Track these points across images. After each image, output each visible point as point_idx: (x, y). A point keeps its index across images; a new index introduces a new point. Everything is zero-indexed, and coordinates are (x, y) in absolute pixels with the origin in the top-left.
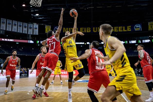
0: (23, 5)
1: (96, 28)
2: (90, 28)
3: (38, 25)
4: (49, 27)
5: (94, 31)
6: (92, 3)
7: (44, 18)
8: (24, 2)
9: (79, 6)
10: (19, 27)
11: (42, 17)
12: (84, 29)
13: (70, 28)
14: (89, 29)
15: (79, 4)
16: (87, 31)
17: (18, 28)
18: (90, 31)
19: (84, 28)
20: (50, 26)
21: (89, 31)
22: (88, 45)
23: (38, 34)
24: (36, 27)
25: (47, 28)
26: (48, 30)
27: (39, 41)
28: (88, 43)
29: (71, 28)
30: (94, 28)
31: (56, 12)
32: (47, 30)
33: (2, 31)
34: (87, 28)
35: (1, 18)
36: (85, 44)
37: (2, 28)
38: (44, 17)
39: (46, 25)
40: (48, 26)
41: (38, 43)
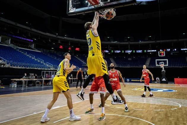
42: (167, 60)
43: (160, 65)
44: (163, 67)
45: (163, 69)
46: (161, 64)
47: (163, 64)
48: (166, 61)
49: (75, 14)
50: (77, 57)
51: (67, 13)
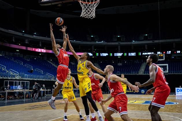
49: (50, 4)
50: (50, 62)
51: (39, 2)
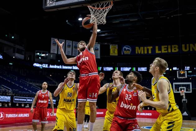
0: (79, 18)
1: (188, 45)
2: (177, 46)
3: (99, 45)
4: (115, 47)
5: (184, 50)
6: (178, 9)
7: (108, 35)
8: (80, 15)
9: (158, 14)
10: (74, 49)
11: (104, 34)
12: (167, 48)
13: (145, 46)
14: (175, 47)
15: (158, 11)
16: (173, 51)
17: (73, 51)
18: (177, 50)
19: (168, 46)
20: (117, 45)
21: (175, 50)
22: (176, 71)
23: (100, 57)
24: (97, 48)
25: (112, 48)
26: (114, 51)
27: (101, 68)
28: (175, 69)
29: (147, 46)
30: (183, 45)
31: (124, 25)
32: (112, 51)
33: (52, 54)
34: (173, 46)
35: (52, 38)
36: (171, 70)
37: (53, 51)
38: (108, 33)
39: (111, 44)
40: (114, 45)
41: (100, 70)
42: (191, 83)
43: (180, 92)
44: (184, 94)
45: (184, 97)
46: (181, 90)
47: (184, 89)
48: (189, 85)
